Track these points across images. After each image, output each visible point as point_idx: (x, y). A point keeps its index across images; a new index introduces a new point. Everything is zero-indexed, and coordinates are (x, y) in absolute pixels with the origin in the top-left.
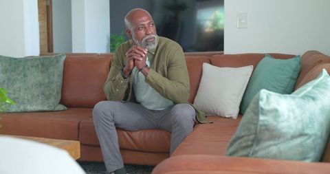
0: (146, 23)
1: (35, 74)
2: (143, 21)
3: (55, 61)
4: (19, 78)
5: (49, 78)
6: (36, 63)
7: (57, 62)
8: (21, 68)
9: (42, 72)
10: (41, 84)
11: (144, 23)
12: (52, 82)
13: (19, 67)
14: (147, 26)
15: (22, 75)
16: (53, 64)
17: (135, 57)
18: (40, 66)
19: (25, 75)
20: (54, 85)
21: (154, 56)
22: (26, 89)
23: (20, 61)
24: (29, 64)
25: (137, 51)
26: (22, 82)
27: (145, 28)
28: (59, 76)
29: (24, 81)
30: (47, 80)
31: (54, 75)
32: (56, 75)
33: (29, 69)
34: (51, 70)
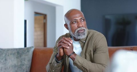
0: (78, 19)
1: (13, 59)
2: (77, 17)
3: (26, 51)
4: (2, 61)
5: (21, 62)
6: (14, 52)
7: (28, 51)
8: (4, 55)
9: (17, 58)
10: (15, 66)
11: (77, 19)
12: (23, 65)
13: (3, 54)
14: (79, 21)
15: (4, 59)
16: (25, 53)
17: (64, 46)
18: (16, 54)
19: (6, 60)
20: (24, 67)
21: (85, 43)
22: (5, 69)
23: (4, 51)
24: (9, 52)
25: (65, 41)
26: (3, 64)
27: (78, 22)
28: (28, 61)
29: (5, 63)
30: (20, 63)
31: (25, 60)
32: (26, 60)
33: (9, 55)
34: (23, 56)
